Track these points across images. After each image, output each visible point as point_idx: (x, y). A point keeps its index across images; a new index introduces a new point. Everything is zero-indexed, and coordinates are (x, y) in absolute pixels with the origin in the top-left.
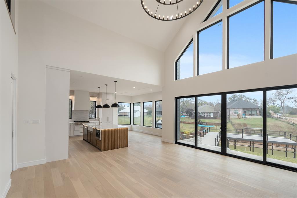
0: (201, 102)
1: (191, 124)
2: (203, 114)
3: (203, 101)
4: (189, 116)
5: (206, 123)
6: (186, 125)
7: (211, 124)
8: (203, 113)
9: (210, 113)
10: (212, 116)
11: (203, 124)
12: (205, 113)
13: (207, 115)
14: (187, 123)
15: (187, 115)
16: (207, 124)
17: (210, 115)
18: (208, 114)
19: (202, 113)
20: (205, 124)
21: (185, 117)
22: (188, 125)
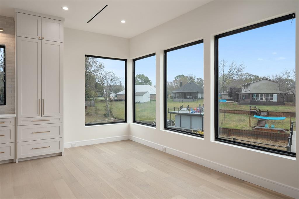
0: (250, 78)
1: (239, 114)
2: (260, 97)
3: (253, 76)
4: (234, 100)
5: (268, 112)
6: (231, 115)
7: (276, 114)
8: (260, 95)
9: (272, 95)
10: (275, 99)
11: (262, 114)
12: (262, 95)
13: (267, 99)
14: (232, 113)
15: (229, 98)
16: (270, 113)
17: (272, 99)
18: (269, 97)
19: (257, 95)
20: (266, 114)
21: (227, 101)
22: (233, 115)
